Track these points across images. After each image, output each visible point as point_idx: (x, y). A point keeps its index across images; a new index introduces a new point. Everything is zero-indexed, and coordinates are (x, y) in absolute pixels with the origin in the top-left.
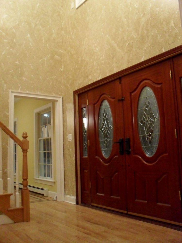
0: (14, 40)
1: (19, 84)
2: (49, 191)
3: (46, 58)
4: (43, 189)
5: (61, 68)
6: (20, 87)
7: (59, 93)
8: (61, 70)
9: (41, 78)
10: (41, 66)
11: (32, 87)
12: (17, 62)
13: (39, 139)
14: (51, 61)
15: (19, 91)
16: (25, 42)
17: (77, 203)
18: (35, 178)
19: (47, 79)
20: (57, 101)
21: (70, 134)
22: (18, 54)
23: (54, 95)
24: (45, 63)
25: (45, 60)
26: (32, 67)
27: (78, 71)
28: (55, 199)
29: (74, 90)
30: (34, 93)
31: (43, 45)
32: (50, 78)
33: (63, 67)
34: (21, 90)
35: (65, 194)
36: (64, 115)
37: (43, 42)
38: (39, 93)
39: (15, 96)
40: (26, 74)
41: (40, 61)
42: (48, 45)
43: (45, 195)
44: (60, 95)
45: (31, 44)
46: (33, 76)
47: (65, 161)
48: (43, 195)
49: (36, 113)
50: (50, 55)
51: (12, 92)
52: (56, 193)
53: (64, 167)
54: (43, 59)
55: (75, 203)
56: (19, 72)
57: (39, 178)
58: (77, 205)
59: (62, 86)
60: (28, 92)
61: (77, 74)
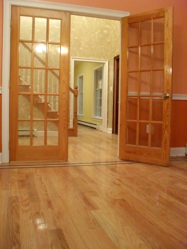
0: (74, 22)
1: (77, 53)
2: (100, 126)
3: (97, 33)
4: (96, 125)
5: (108, 39)
6: (78, 55)
7: (106, 58)
8: (108, 41)
9: (93, 48)
10: (93, 39)
11: (87, 54)
12: (76, 38)
13: (97, 89)
14: (100, 35)
15: (78, 57)
16: (82, 23)
17: (113, 133)
18: (93, 117)
19: (98, 48)
20: (104, 63)
21: (111, 86)
22: (77, 32)
23: (102, 59)
24: (96, 37)
25: (97, 34)
26: (87, 40)
27: (117, 43)
28: (101, 130)
29: (114, 57)
30: (88, 58)
31: (95, 24)
32: (100, 47)
33: (109, 38)
34: (79, 56)
35: (107, 127)
36: (109, 73)
37: (95, 21)
38: (91, 58)
39: (75, 61)
40: (82, 45)
41: (93, 35)
42: (98, 23)
43: (97, 129)
44: (107, 59)
45: (86, 24)
46: (87, 46)
47: (108, 105)
48: (96, 128)
49: (95, 71)
50: (100, 30)
51: (73, 58)
52: (102, 127)
53: (108, 109)
54: (95, 34)
55: (111, 133)
56: (78, 44)
57: (95, 117)
58: (113, 134)
59: (108, 53)
60: (83, 58)
61: (116, 45)
